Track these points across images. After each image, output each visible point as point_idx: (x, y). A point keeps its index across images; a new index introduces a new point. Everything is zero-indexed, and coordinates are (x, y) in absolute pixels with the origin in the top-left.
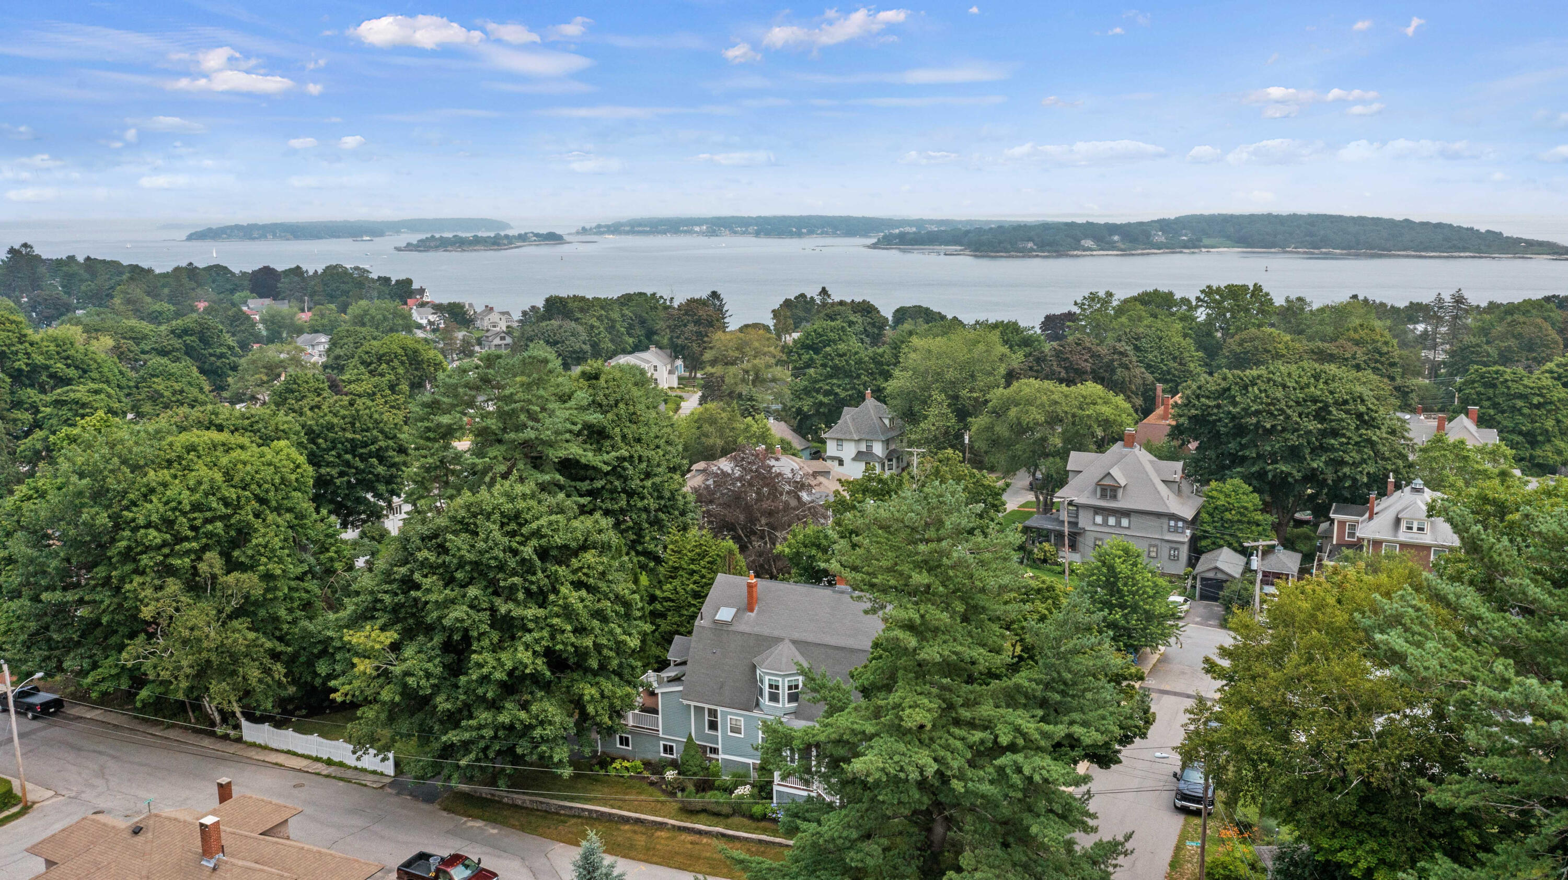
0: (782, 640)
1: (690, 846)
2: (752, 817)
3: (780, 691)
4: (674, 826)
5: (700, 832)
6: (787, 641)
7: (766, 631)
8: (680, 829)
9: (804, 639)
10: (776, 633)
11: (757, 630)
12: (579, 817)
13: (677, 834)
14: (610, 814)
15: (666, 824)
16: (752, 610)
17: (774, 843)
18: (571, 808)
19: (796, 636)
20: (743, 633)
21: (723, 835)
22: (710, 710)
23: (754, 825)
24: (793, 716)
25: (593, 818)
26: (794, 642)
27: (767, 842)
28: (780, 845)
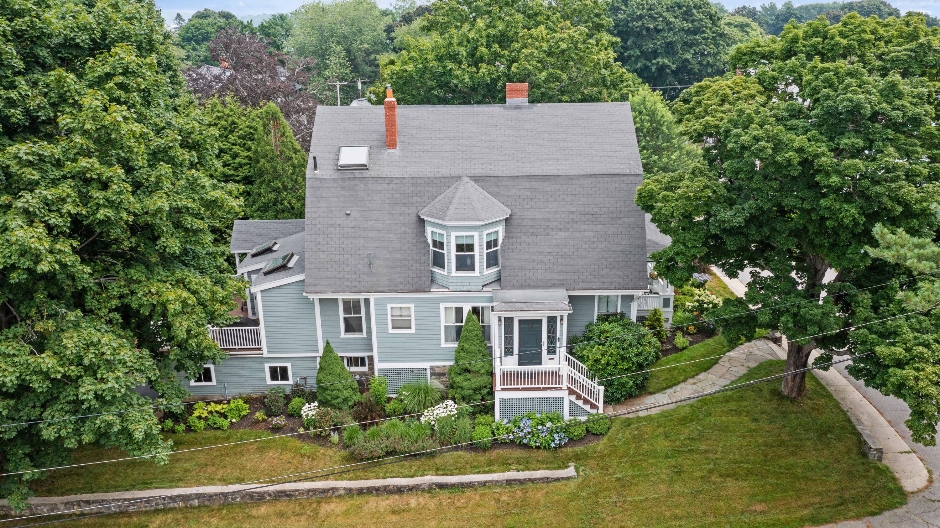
0: (458, 178)
1: (394, 518)
2: (473, 447)
3: (476, 252)
4: (349, 491)
5: (399, 490)
6: (466, 179)
7: (427, 171)
8: (360, 492)
9: (491, 173)
10: (444, 172)
11: (411, 171)
12: (166, 511)
13: (358, 501)
14: (225, 495)
15: (334, 489)
16: (393, 145)
17: (532, 480)
18: (148, 501)
19: (478, 171)
20: (391, 179)
21: (442, 486)
22: (346, 303)
23: (482, 458)
24: (496, 286)
25: (193, 507)
26: (477, 179)
27: (521, 482)
28: (547, 480)
